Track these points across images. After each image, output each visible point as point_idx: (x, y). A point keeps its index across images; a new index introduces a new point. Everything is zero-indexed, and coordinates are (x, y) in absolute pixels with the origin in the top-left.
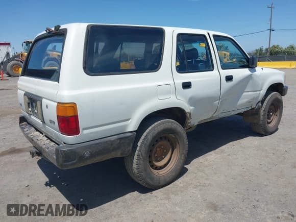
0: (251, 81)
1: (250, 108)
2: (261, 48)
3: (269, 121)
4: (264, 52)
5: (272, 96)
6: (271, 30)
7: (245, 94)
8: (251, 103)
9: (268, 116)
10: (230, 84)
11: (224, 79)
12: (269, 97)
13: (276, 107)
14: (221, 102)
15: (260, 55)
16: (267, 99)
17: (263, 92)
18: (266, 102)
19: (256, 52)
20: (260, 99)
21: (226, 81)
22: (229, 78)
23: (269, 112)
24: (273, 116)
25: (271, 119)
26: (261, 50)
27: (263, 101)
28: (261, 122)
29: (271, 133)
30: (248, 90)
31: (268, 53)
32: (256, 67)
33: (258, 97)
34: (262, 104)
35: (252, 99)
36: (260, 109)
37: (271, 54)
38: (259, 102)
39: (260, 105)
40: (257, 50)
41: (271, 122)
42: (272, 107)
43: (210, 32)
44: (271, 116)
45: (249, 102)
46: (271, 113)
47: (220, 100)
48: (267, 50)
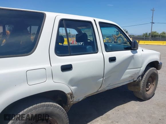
0: (133, 61)
1: (133, 81)
2: (146, 33)
3: (147, 89)
4: (148, 35)
5: (150, 71)
6: (153, 23)
7: (127, 70)
8: (133, 77)
9: (146, 85)
10: (113, 64)
11: (107, 60)
12: (147, 72)
13: (153, 78)
14: (105, 79)
15: (146, 37)
16: (146, 74)
17: (143, 68)
18: (145, 76)
19: (143, 35)
20: (140, 74)
21: (109, 61)
22: (112, 59)
23: (147, 83)
24: (150, 85)
25: (149, 87)
26: (146, 34)
27: (142, 76)
28: (141, 91)
29: (149, 99)
30: (130, 68)
31: (151, 36)
32: (137, 49)
33: (138, 73)
34: (142, 77)
35: (133, 74)
36: (140, 82)
37: (152, 36)
38: (140, 76)
39: (140, 78)
40: (144, 34)
41: (149, 90)
42: (150, 79)
43: (96, 19)
44: (149, 85)
45: (131, 77)
46: (149, 84)
47: (104, 78)
48: (150, 34)
